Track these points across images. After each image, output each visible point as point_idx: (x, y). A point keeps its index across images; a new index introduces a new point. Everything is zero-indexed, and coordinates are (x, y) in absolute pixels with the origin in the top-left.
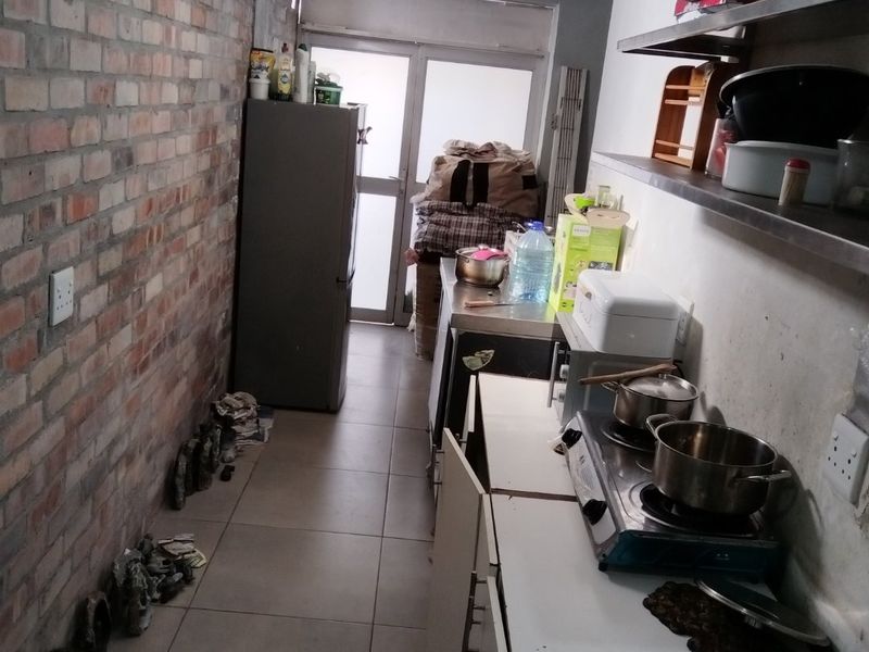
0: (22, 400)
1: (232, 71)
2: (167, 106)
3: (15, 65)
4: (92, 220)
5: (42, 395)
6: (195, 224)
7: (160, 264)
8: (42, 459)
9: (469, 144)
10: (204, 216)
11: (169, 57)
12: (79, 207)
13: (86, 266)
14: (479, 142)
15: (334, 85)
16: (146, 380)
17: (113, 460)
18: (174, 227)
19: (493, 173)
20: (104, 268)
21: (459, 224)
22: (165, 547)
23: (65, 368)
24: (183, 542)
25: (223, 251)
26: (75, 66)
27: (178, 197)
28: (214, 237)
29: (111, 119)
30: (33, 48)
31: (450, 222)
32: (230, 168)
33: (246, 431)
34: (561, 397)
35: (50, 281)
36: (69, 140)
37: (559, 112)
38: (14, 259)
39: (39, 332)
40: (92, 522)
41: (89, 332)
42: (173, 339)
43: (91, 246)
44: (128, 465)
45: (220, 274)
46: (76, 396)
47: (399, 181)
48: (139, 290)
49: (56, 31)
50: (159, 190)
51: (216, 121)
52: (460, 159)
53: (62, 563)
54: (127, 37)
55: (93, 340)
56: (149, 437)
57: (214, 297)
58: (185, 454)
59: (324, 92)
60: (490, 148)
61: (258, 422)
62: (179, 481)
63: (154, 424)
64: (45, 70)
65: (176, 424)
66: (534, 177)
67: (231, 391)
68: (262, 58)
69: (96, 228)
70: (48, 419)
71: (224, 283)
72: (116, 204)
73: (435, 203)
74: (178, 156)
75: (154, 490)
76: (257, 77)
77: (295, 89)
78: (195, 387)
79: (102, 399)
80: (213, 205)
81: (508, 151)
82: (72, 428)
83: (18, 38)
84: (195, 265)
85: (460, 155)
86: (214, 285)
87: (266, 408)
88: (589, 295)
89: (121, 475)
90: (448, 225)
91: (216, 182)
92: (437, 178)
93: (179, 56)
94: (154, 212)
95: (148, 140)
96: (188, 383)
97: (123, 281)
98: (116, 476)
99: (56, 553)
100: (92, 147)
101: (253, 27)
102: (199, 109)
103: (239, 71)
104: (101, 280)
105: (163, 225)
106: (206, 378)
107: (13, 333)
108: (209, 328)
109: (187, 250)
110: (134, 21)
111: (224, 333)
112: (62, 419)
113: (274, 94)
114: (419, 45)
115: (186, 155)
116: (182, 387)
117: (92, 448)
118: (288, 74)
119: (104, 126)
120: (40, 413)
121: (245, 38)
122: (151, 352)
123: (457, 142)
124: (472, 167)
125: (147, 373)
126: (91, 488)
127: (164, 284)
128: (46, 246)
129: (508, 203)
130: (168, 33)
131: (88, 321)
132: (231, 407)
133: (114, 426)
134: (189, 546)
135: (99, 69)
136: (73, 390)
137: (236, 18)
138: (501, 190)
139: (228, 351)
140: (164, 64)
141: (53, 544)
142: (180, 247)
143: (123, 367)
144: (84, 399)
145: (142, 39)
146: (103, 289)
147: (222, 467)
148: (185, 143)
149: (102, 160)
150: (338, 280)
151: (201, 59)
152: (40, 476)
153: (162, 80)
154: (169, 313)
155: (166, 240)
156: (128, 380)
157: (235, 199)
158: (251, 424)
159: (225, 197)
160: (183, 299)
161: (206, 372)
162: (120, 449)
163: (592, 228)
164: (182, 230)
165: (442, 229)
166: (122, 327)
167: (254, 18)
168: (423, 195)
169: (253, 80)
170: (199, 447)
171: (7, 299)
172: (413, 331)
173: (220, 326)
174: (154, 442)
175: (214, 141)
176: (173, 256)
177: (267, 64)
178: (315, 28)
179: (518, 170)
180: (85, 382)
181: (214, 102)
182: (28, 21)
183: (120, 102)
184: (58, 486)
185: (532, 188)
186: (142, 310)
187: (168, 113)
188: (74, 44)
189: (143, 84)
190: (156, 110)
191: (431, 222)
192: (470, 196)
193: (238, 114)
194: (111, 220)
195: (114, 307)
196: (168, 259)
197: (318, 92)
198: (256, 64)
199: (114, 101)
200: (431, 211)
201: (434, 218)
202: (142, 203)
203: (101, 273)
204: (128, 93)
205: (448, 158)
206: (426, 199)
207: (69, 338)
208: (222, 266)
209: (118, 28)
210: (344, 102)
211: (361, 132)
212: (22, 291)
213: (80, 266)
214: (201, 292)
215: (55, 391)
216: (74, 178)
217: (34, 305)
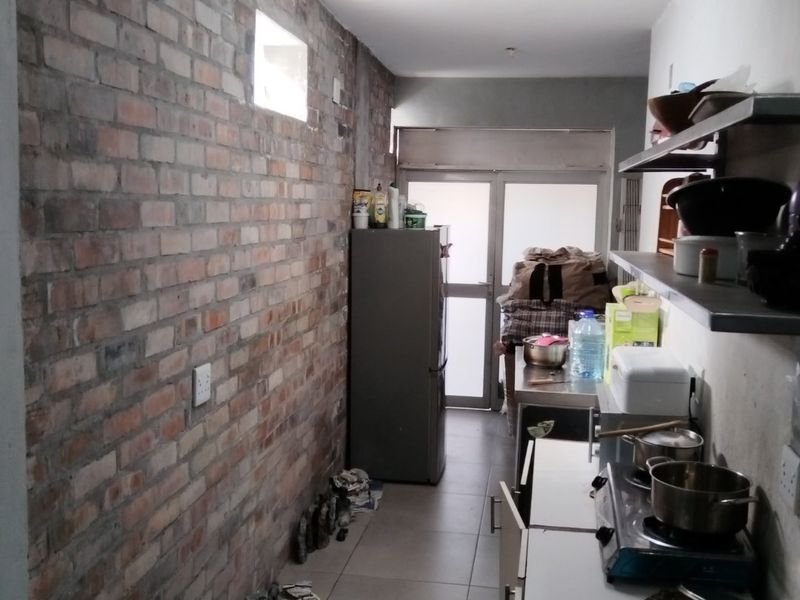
0: (174, 460)
1: (337, 210)
2: (282, 241)
3: (166, 225)
4: (225, 328)
5: (188, 458)
6: (310, 329)
7: (280, 361)
8: (190, 506)
9: (545, 250)
10: (318, 323)
11: (282, 206)
12: (214, 319)
13: (221, 363)
14: (554, 248)
15: (420, 213)
16: (271, 454)
17: (245, 516)
18: (292, 331)
19: (565, 273)
20: (234, 365)
21: (539, 318)
22: (288, 591)
23: (205, 439)
24: (303, 587)
25: (336, 349)
26: (210, 219)
27: (294, 309)
28: (327, 340)
29: (238, 255)
30: (180, 212)
31: (531, 317)
32: (339, 284)
33: (358, 501)
34: (597, 452)
35: (194, 374)
36: (206, 272)
37: (622, 217)
38: (168, 358)
39: (185, 411)
40: (228, 563)
41: (224, 413)
42: (293, 421)
43: (224, 348)
44: (257, 521)
45: (334, 369)
46: (214, 461)
47: (487, 286)
48: (263, 382)
49: (195, 198)
50: (278, 304)
51: (324, 248)
52: (537, 263)
53: (204, 593)
54: (248, 195)
55: (226, 418)
56: (275, 500)
57: (329, 389)
58: (306, 518)
59: (412, 219)
60: (564, 253)
61: (369, 494)
62: (301, 539)
63: (278, 490)
64: (189, 225)
65: (299, 491)
66: (604, 273)
67: (348, 468)
68: (362, 197)
69: (228, 335)
70: (193, 477)
71: (338, 376)
72: (243, 315)
73: (517, 301)
74: (292, 277)
75: (280, 544)
76: (359, 212)
77: (388, 219)
78: (315, 463)
79: (235, 465)
80: (325, 314)
81: (580, 253)
82: (211, 486)
83: (169, 206)
84: (311, 362)
85: (536, 260)
86: (329, 378)
87: (377, 482)
88: (615, 367)
89: (252, 529)
90: (529, 319)
91: (327, 295)
92: (517, 280)
93: (291, 203)
94: (273, 321)
95: (268, 267)
96: (308, 459)
97: (250, 375)
98: (248, 529)
99: (200, 584)
100: (223, 276)
101: (354, 173)
102: (310, 240)
103: (343, 209)
104: (232, 373)
105: (282, 331)
106: (324, 455)
107: (167, 411)
108: (325, 414)
109: (303, 350)
110: (254, 183)
111: (339, 419)
112: (203, 478)
113: (373, 224)
114: (498, 172)
115: (299, 277)
116: (303, 462)
117: (227, 504)
118: (383, 207)
119: (232, 260)
120: (187, 472)
121: (348, 183)
122: (274, 430)
123: (534, 249)
124: (547, 269)
125: (271, 447)
126: (227, 535)
127: (284, 377)
128: (190, 348)
129: (581, 298)
130: (281, 187)
131: (223, 404)
132: (346, 480)
133: (245, 488)
134: (307, 591)
135: (227, 220)
136: (212, 456)
137: (338, 168)
138: (573, 287)
139: (343, 433)
140: (279, 210)
141: (197, 576)
142: (297, 348)
143: (251, 442)
144: (220, 464)
145: (260, 194)
146: (234, 381)
147: (338, 530)
148: (298, 267)
149: (232, 285)
150: (430, 370)
151: (310, 203)
152: (187, 520)
153: (277, 222)
154: (289, 400)
155: (285, 342)
156: (256, 452)
157: (345, 308)
158: (365, 495)
159: (336, 308)
160: (300, 389)
161: (325, 450)
162: (250, 507)
163: (633, 313)
164: (298, 334)
165: (524, 323)
166: (250, 410)
167: (355, 167)
168: (506, 296)
169: (355, 214)
170: (317, 512)
171: (163, 386)
172: (505, 414)
173: (335, 413)
174: (278, 504)
175: (324, 265)
176: (291, 354)
177: (365, 201)
178: (409, 167)
179: (589, 268)
180: (221, 451)
181: (323, 234)
182: (176, 195)
183: (244, 242)
184: (201, 530)
185: (603, 283)
186: (266, 397)
187: (283, 246)
188: (209, 205)
189: (262, 227)
190: (273, 245)
191: (515, 318)
192: (547, 294)
193: (344, 241)
194: (239, 328)
195: (243, 394)
196: (287, 357)
197: (407, 219)
198: (358, 201)
199: (239, 240)
200: (515, 308)
201: (517, 314)
202: (264, 315)
203: (232, 368)
204: (250, 234)
205: (526, 263)
206: (510, 299)
207: (208, 417)
208: (335, 362)
209: (241, 190)
210: (429, 225)
211: (443, 248)
212: (173, 381)
213: (216, 363)
214: (317, 384)
215: (198, 455)
216: (210, 298)
217: (182, 391)
